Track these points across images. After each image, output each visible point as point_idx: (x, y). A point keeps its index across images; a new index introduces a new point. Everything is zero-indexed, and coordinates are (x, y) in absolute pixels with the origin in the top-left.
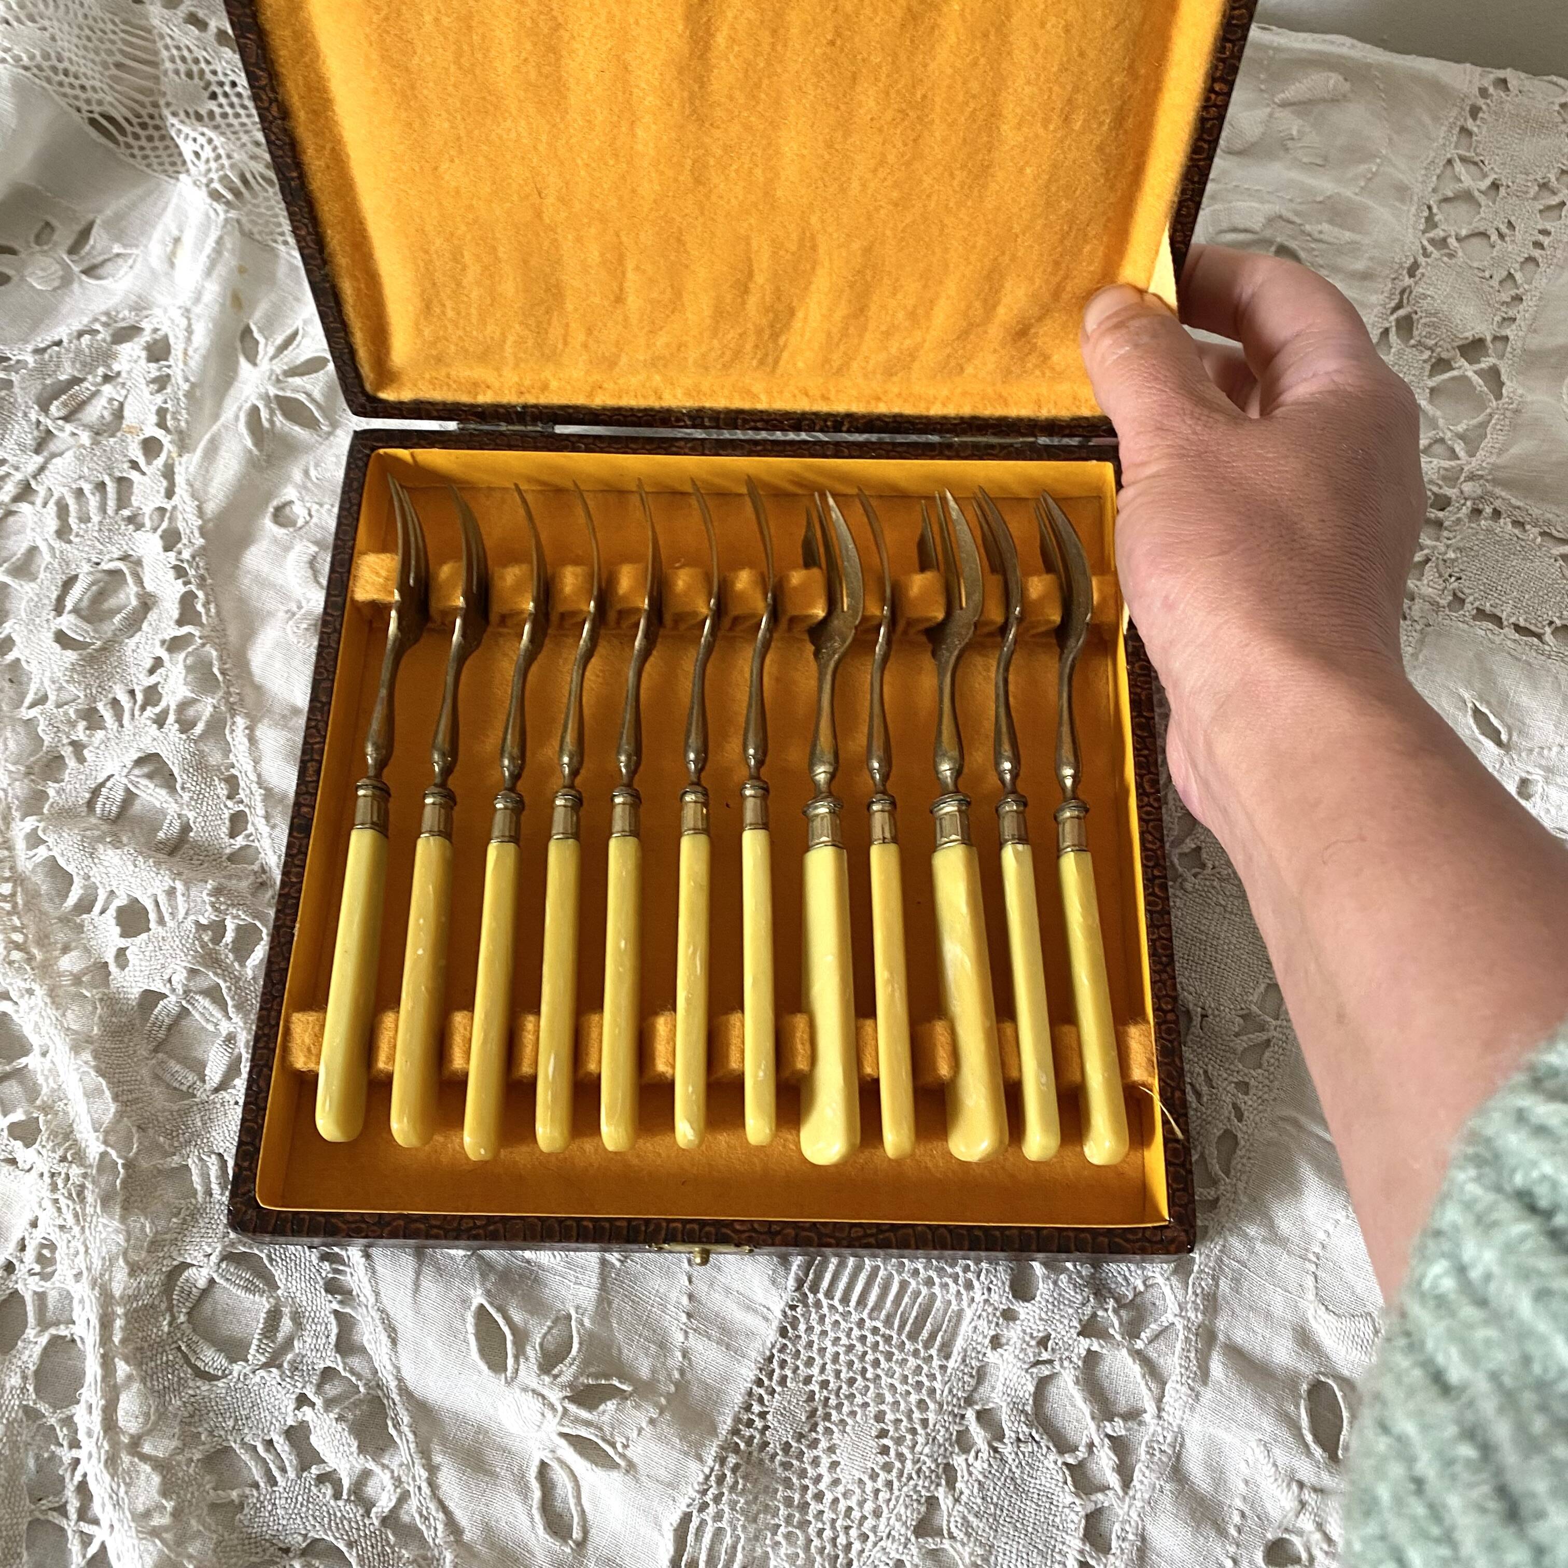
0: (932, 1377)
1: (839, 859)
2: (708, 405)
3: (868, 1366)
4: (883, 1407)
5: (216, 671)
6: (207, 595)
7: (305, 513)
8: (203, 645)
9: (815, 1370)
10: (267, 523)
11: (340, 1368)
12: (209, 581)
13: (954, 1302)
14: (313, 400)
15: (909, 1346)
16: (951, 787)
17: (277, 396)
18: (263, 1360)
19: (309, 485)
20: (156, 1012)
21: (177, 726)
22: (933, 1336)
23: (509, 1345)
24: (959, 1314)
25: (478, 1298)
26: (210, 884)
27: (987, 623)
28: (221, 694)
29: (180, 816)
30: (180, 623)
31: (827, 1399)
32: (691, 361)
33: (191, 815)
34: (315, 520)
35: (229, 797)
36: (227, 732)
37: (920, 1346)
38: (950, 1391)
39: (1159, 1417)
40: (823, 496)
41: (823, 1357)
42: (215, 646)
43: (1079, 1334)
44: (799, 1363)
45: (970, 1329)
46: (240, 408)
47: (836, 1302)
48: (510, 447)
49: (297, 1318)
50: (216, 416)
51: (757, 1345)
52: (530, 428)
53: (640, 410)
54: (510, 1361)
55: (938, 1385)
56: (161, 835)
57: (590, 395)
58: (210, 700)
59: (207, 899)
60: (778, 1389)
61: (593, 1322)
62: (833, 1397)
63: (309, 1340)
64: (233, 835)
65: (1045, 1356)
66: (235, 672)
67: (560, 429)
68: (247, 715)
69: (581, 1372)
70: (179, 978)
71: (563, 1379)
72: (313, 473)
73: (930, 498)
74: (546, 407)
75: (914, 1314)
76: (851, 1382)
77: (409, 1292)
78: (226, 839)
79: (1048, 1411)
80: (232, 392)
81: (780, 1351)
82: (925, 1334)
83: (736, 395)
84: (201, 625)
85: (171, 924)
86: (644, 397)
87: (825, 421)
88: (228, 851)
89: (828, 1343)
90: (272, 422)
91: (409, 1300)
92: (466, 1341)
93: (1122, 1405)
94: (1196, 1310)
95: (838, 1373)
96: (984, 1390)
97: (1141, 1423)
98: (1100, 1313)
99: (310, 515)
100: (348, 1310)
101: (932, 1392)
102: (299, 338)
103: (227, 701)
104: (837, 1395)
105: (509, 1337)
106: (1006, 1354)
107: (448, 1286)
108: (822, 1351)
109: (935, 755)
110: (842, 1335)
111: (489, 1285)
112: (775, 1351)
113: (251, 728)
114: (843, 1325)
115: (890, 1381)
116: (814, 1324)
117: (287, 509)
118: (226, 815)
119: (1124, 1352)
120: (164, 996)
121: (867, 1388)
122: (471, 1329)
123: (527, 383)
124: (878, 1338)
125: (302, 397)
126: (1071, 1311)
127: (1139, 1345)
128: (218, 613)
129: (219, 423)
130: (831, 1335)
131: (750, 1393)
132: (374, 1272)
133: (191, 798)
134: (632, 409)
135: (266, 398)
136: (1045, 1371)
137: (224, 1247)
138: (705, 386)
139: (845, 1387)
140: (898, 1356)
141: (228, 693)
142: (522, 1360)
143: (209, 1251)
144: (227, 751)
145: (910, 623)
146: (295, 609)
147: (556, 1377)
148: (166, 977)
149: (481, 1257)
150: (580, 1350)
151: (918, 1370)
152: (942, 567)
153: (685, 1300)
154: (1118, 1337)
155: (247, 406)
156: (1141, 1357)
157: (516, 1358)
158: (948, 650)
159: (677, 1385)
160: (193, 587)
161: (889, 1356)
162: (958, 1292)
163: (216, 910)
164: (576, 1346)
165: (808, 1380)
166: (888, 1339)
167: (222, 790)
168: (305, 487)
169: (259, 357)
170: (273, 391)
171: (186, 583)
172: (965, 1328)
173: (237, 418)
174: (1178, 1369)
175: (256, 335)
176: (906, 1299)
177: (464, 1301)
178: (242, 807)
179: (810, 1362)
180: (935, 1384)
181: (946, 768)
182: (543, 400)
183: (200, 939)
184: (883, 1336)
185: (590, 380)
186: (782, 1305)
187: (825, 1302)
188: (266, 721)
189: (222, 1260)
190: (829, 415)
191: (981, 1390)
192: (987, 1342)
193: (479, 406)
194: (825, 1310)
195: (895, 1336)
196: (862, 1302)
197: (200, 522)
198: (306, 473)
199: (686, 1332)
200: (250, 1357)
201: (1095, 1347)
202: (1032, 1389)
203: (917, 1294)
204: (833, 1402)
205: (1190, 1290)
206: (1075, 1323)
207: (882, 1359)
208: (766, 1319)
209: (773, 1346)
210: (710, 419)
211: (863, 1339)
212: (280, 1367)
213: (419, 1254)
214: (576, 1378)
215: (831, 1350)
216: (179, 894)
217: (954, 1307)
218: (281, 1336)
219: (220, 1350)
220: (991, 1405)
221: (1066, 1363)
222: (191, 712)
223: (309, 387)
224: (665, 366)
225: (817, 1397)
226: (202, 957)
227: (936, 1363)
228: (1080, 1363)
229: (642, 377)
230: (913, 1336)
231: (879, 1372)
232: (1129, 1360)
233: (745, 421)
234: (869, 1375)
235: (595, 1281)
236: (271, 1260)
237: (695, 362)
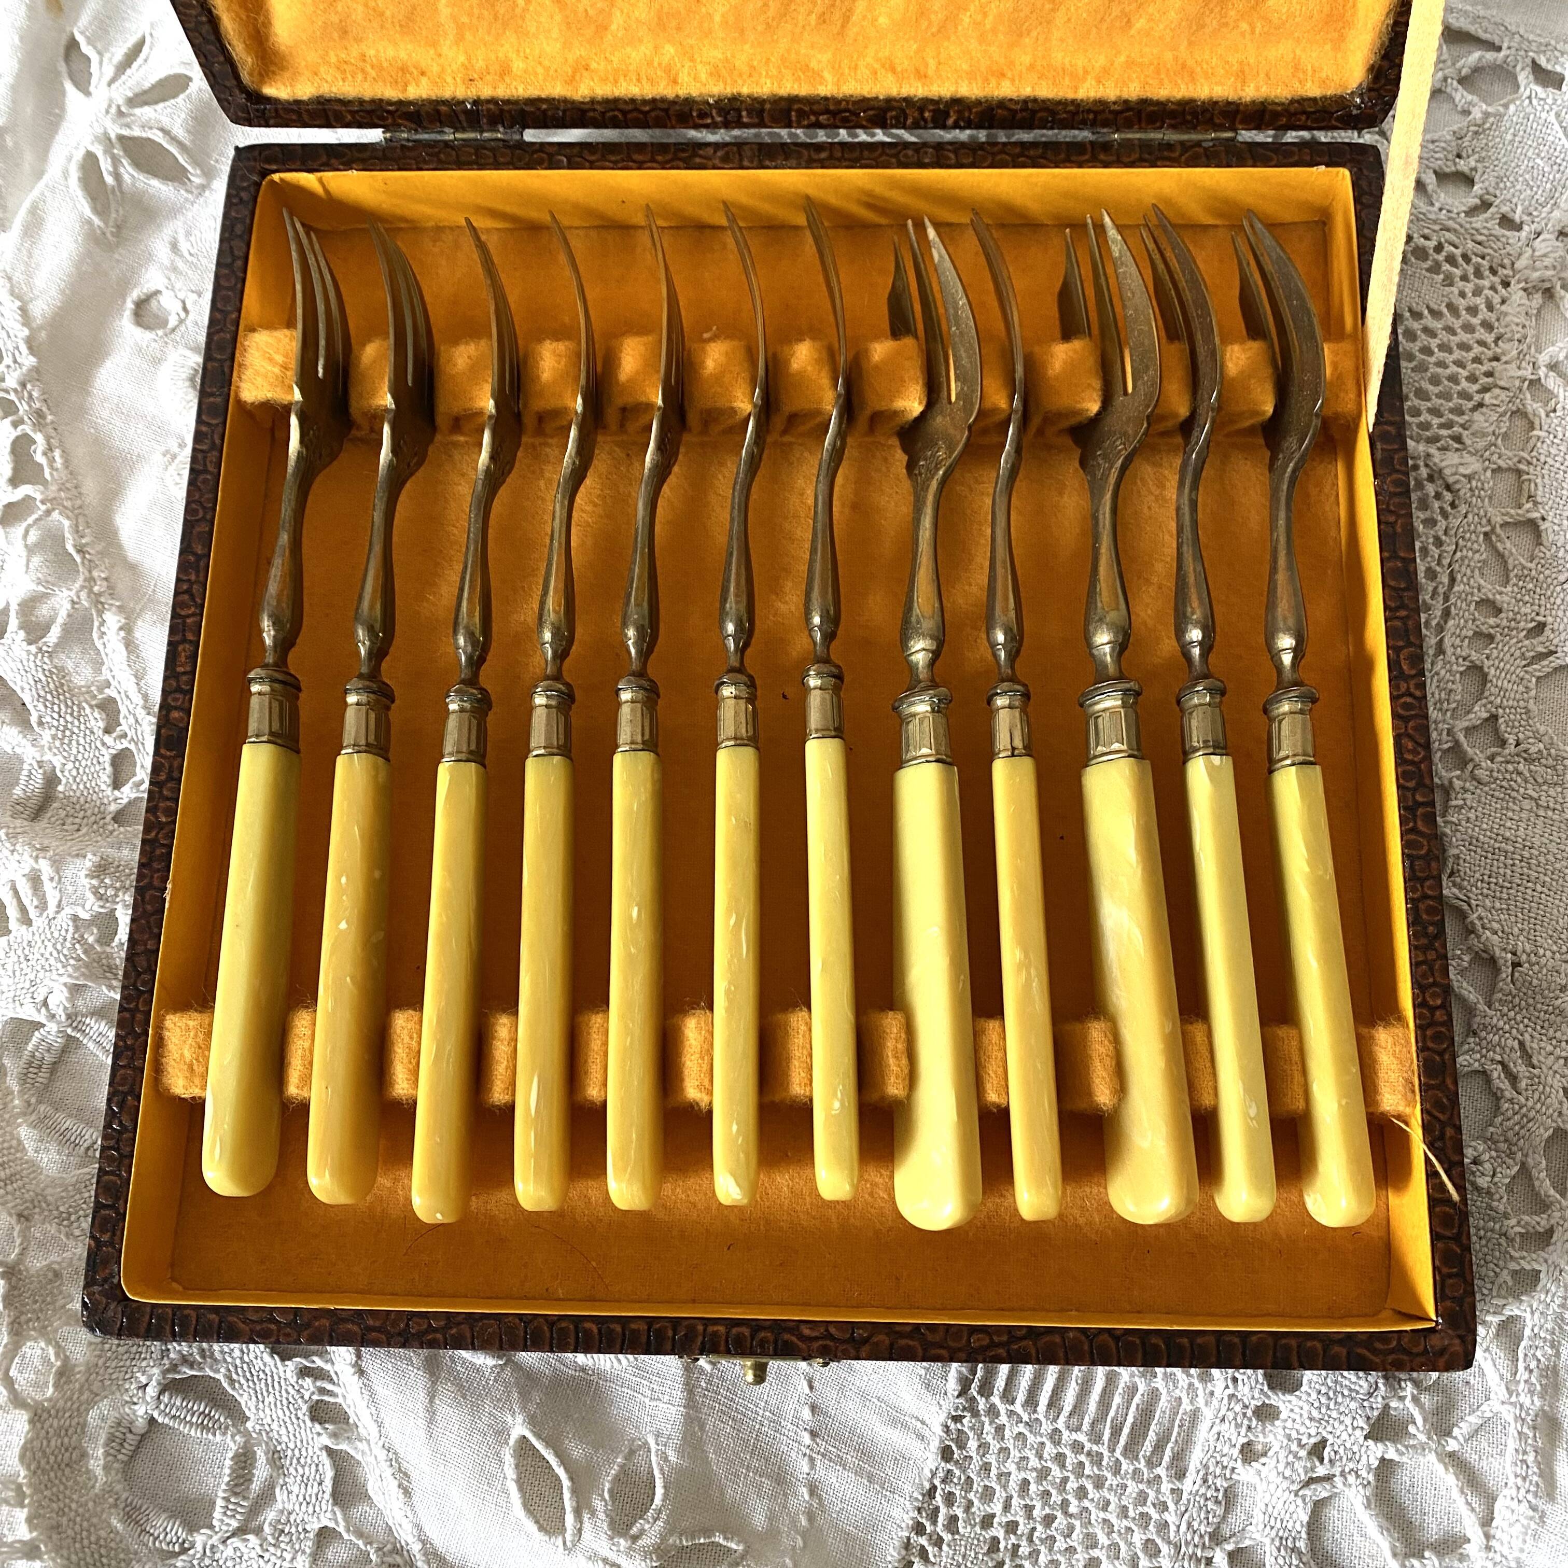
0: (1163, 1507)
1: (947, 782)
2: (745, 91)
3: (1070, 1498)
4: (1095, 1553)
5: (71, 550)
6: (48, 439)
7: (176, 307)
8: (48, 513)
9: (997, 1507)
10: (126, 323)
11: (341, 1529)
12: (50, 418)
13: (1185, 1401)
14: (174, 139)
15: (1126, 1466)
16: (1112, 669)
17: (121, 138)
18: (235, 1524)
19: (180, 264)
20: (30, 1047)
21: (22, 634)
22: (1159, 1447)
23: (567, 1495)
24: (1195, 1415)
25: (519, 1428)
26: (90, 861)
27: (1162, 418)
28: (80, 582)
29: (40, 764)
30: (15, 481)
31: (1016, 1547)
32: (717, 18)
33: (57, 761)
34: (191, 316)
35: (107, 731)
36: (95, 635)
37: (1142, 1465)
38: (1189, 1525)
39: (1488, 1548)
40: (920, 227)
41: (1005, 1487)
42: (64, 511)
43: (1366, 1438)
44: (971, 1496)
45: (1212, 1437)
46: (70, 159)
47: (1018, 1407)
48: (460, 165)
49: (276, 1459)
50: (39, 174)
51: (913, 1475)
52: (486, 135)
53: (645, 102)
54: (570, 1518)
55: (1171, 1517)
56: (18, 791)
57: (571, 80)
58: (66, 593)
59: (86, 882)
60: (947, 1537)
61: (680, 1452)
62: (1024, 1543)
63: (295, 1489)
64: (117, 784)
65: (1321, 1471)
66: (99, 547)
67: (530, 135)
68: (121, 609)
69: (671, 1528)
70: (59, 999)
71: (644, 1541)
72: (184, 246)
73: (1078, 227)
74: (507, 102)
75: (1130, 1419)
76: (1048, 1520)
77: (422, 1423)
78: (109, 791)
79: (1329, 1545)
80: (60, 138)
81: (944, 1481)
82: (1148, 1447)
83: (787, 73)
84: (45, 483)
85: (39, 922)
86: (650, 80)
87: (921, 110)
88: (113, 808)
89: (1011, 1467)
90: (117, 176)
91: (422, 1434)
92: (506, 1492)
93: (1433, 1531)
94: (1531, 1392)
95: (1029, 1509)
96: (1236, 1520)
97: (1463, 1558)
98: (1393, 1404)
99: (185, 309)
100: (343, 1446)
101: (1163, 1526)
102: (146, 49)
103: (91, 591)
104: (1030, 1540)
105: (566, 1483)
106: (1264, 1470)
107: (475, 1410)
108: (1004, 1477)
109: (1087, 622)
110: (1031, 1455)
111: (532, 1408)
112: (937, 1482)
113: (127, 629)
114: (1031, 1439)
115: (1102, 1515)
116: (989, 1439)
117: (154, 303)
118: (107, 759)
119: (1432, 1457)
120: (39, 1025)
121: (1071, 1528)
122: (510, 1472)
123: (480, 64)
124: (1082, 1458)
125: (158, 137)
126: (1353, 1405)
127: (1452, 1445)
128: (67, 463)
129: (41, 185)
130: (1015, 1454)
131: (907, 1545)
132: (372, 1393)
133: (54, 737)
134: (633, 101)
135: (106, 140)
136: (1322, 1491)
137: (164, 1373)
138: (741, 62)
139: (1040, 1528)
140: (1111, 1480)
141: (91, 580)
142: (586, 1517)
143: (144, 1380)
144: (98, 664)
145: (1050, 418)
146: (175, 449)
147: (635, 1538)
148: (40, 998)
149: (518, 1367)
150: (666, 1496)
151: (1142, 1498)
152: (1095, 331)
153: (806, 1413)
154: (1422, 1438)
155: (79, 155)
156: (1455, 1461)
157: (578, 1512)
158: (1105, 457)
159: (804, 1535)
160: (27, 428)
161: (1099, 1483)
162: (1191, 1385)
163: (100, 897)
164: (659, 1491)
165: (987, 1521)
166: (1097, 1459)
167: (97, 721)
168: (175, 269)
169: (94, 81)
170: (114, 130)
171: (15, 425)
172: (1203, 1433)
173: (66, 174)
174: (1512, 1480)
175: (86, 48)
176: (1117, 1400)
177: (498, 1433)
178: (125, 744)
179: (988, 1494)
180: (1166, 1516)
181: (1103, 639)
182: (502, 92)
183: (81, 940)
184: (1089, 1454)
185: (571, 58)
186: (942, 1417)
187: (1002, 1408)
188: (148, 616)
189: (161, 1392)
190: (926, 102)
191: (1231, 1519)
192: (1236, 1452)
193: (410, 103)
194: (1003, 1419)
195: (1106, 1454)
196: (1054, 1402)
197: (26, 332)
198: (174, 247)
199: (812, 1460)
200: (215, 1523)
201: (1391, 1454)
202: (1305, 1519)
203: (1132, 1390)
204: (1024, 1550)
205: (1521, 1365)
206: (1361, 1422)
207: (1090, 1487)
208: (922, 1438)
209: (934, 1474)
210: (750, 112)
211: (1060, 1459)
212: (258, 1531)
213: (433, 1369)
214: (663, 1538)
215: (1016, 1477)
216: (45, 878)
217: (1186, 1406)
218: (256, 1486)
219: (173, 1516)
220: (1247, 1543)
221: (1351, 1479)
222: (44, 611)
223: (166, 122)
224: (679, 29)
225: (1002, 1546)
226: (87, 966)
227: (1166, 1487)
228: (1371, 1478)
229: (645, 49)
230: (1131, 1450)
231: (1086, 1503)
232: (1440, 1468)
233: (801, 114)
234: (1073, 1509)
235: (678, 1394)
236: (232, 1382)
237: (725, 23)
